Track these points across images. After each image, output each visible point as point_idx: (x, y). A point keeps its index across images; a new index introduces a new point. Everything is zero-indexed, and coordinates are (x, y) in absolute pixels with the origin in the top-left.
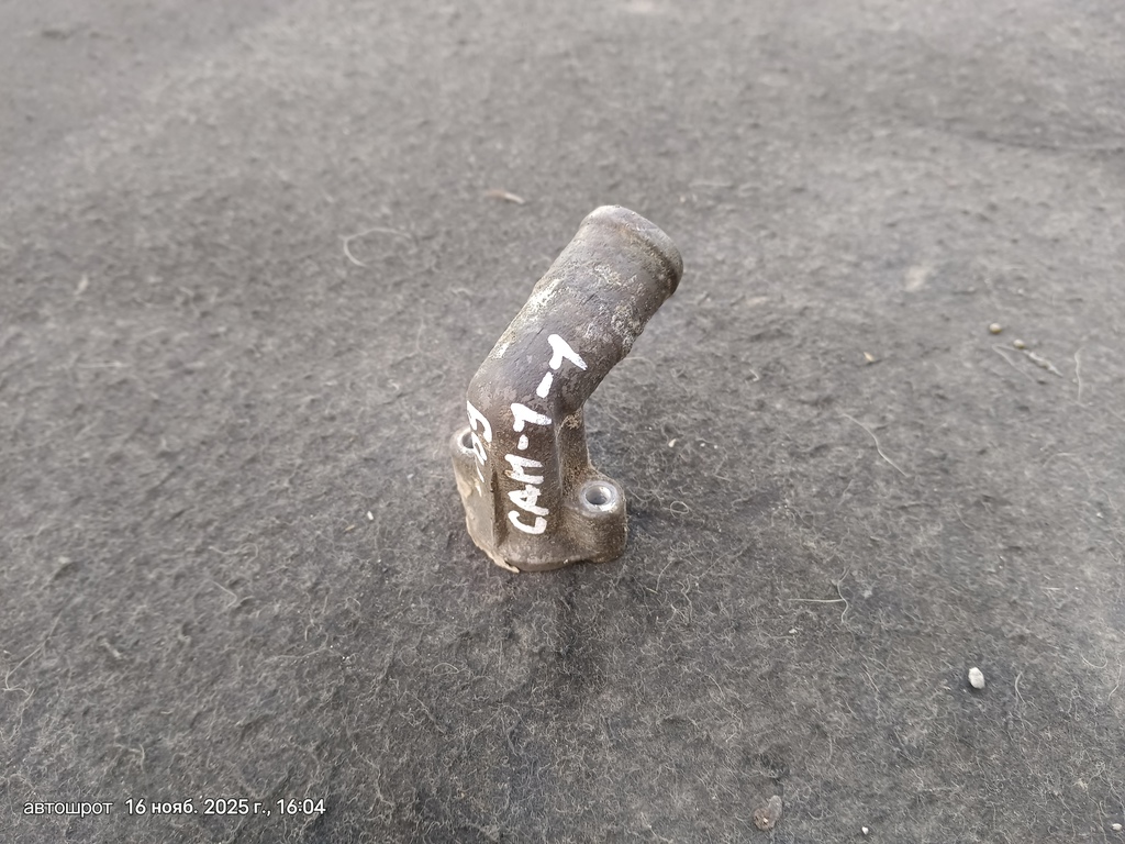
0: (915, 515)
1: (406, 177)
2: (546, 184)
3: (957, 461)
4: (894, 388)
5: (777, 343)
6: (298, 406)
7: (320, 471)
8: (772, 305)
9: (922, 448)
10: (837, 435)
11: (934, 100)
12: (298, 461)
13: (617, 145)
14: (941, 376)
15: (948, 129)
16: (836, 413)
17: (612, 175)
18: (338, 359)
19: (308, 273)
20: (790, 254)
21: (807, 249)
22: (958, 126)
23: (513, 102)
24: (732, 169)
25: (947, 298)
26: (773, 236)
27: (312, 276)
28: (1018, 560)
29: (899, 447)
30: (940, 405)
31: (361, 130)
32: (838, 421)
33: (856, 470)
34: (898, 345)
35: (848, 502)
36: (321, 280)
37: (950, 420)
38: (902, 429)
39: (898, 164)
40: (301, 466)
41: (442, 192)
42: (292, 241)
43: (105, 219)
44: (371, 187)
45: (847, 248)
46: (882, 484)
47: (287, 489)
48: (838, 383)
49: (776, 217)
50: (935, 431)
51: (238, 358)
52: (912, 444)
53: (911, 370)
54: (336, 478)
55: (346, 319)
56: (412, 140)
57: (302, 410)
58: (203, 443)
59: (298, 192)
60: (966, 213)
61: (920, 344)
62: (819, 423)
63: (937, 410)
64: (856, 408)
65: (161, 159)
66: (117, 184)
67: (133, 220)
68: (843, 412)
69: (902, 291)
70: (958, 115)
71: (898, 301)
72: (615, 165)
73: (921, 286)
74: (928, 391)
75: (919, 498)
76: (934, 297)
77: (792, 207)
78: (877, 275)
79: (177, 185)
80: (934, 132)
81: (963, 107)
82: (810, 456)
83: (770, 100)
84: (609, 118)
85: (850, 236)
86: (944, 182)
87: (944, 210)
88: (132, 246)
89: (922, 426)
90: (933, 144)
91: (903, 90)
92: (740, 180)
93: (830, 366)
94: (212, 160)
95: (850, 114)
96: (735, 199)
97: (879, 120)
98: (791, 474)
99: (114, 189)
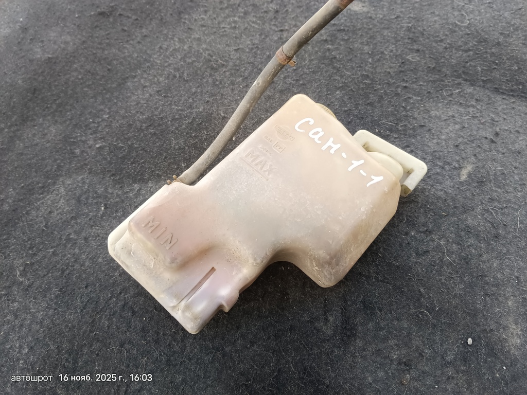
0: (456, 280)
3: (472, 259)
4: (453, 227)
9: (460, 253)
10: (432, 247)
13: (350, 98)
14: (470, 222)
15: (484, 87)
16: (432, 237)
17: (349, 115)
22: (489, 85)
23: (305, 70)
24: (396, 113)
25: (475, 184)
28: (487, 298)
29: (453, 253)
30: (468, 234)
32: (433, 241)
33: (438, 262)
34: (455, 208)
35: (434, 274)
37: (471, 241)
38: (454, 245)
39: (462, 109)
43: (157, 132)
45: (439, 159)
46: (446, 268)
48: (433, 224)
50: (465, 246)
52: (457, 251)
53: (459, 219)
60: (486, 138)
61: (463, 207)
62: (426, 241)
63: (467, 237)
64: (439, 236)
65: (171, 99)
66: (156, 113)
67: (168, 133)
68: (435, 237)
69: (459, 181)
70: (489, 78)
71: (457, 186)
72: (350, 110)
73: (466, 178)
74: (464, 228)
75: (458, 274)
76: (470, 184)
77: (420, 135)
78: (450, 173)
79: (180, 114)
80: (478, 89)
81: (491, 72)
82: (423, 255)
83: (412, 70)
84: (346, 81)
85: (441, 151)
86: (480, 120)
87: (478, 137)
88: (171, 147)
89: (461, 244)
90: (477, 97)
91: (467, 62)
92: (400, 120)
93: (431, 217)
94: (191, 100)
95: (444, 79)
96: (398, 131)
97: (456, 82)
98: (416, 262)
99: (156, 115)
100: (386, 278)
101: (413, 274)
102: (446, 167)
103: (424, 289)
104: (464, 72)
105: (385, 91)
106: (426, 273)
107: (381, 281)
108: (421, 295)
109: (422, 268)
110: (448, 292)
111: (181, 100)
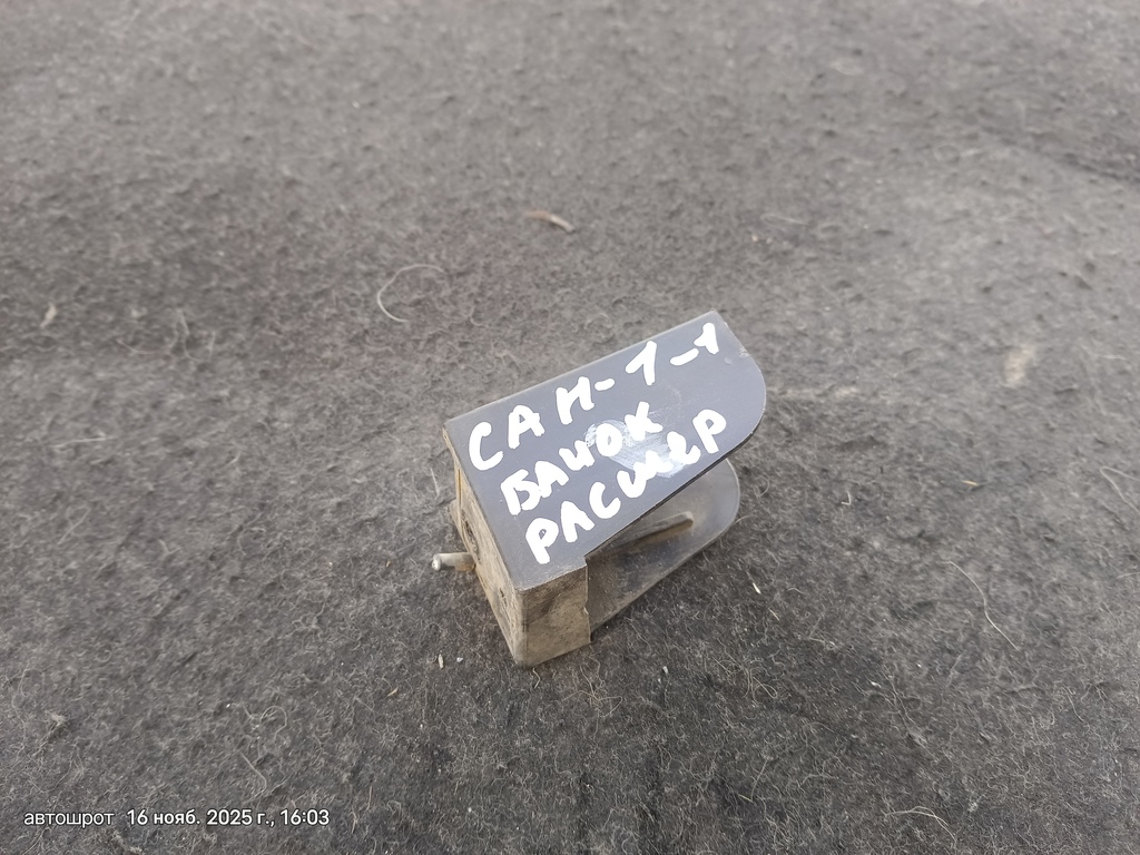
0: (1027, 703)
1: (433, 180)
2: (597, 202)
3: (1068, 629)
4: (999, 525)
5: (871, 455)
6: (323, 511)
7: (353, 607)
8: (863, 399)
9: (1031, 610)
10: (941, 589)
11: (1021, 106)
12: (327, 592)
13: (676, 151)
14: (1048, 510)
15: (1037, 149)
16: (937, 557)
17: (671, 194)
18: (366, 444)
19: (325, 317)
20: (880, 328)
21: (897, 320)
22: (1049, 147)
23: (550, 76)
24: (807, 195)
25: (1050, 399)
26: (859, 298)
27: (328, 320)
29: (1008, 609)
30: (1047, 550)
31: (372, 104)
32: (942, 569)
33: (962, 638)
34: (1001, 465)
35: (955, 682)
36: (340, 326)
37: (1060, 570)
38: (1009, 583)
39: (988, 199)
40: (331, 597)
41: (477, 205)
42: (301, 266)
43: (71, 216)
44: (391, 192)
45: (940, 321)
46: (990, 659)
47: (316, 632)
48: (940, 515)
49: (861, 270)
50: (1044, 586)
51: (246, 435)
52: (1020, 604)
53: (1016, 500)
54: (372, 617)
55: (372, 387)
56: (435, 124)
57: (327, 516)
58: (212, 558)
59: (303, 191)
60: (1064, 274)
61: (1024, 464)
62: (922, 571)
63: (1046, 557)
64: (960, 552)
65: (134, 129)
66: (82, 164)
67: (106, 220)
68: (948, 557)
69: (1002, 388)
70: (1047, 129)
71: (998, 401)
72: (675, 181)
73: (1022, 379)
74: (1035, 530)
75: (1030, 680)
76: (1036, 396)
77: (878, 257)
78: (975, 362)
79: (156, 170)
80: (1023, 152)
81: (1052, 118)
82: (914, 617)
83: (845, 96)
84: (664, 109)
85: (943, 303)
86: (1039, 229)
87: (1040, 270)
88: (107, 260)
89: (1031, 580)
90: (1023, 171)
91: (987, 90)
92: (817, 215)
93: (930, 491)
94: (196, 134)
95: (933, 122)
96: (814, 242)
97: (964, 133)
98: (894, 641)
99: (79, 170)
100: (796, 695)
101: (887, 683)
102: (961, 345)
103: (927, 733)
104: (982, 112)
105: (774, 140)
106: (928, 678)
107: (781, 707)
108: (917, 755)
109: (913, 661)
110: (1005, 743)
111: (165, 133)
